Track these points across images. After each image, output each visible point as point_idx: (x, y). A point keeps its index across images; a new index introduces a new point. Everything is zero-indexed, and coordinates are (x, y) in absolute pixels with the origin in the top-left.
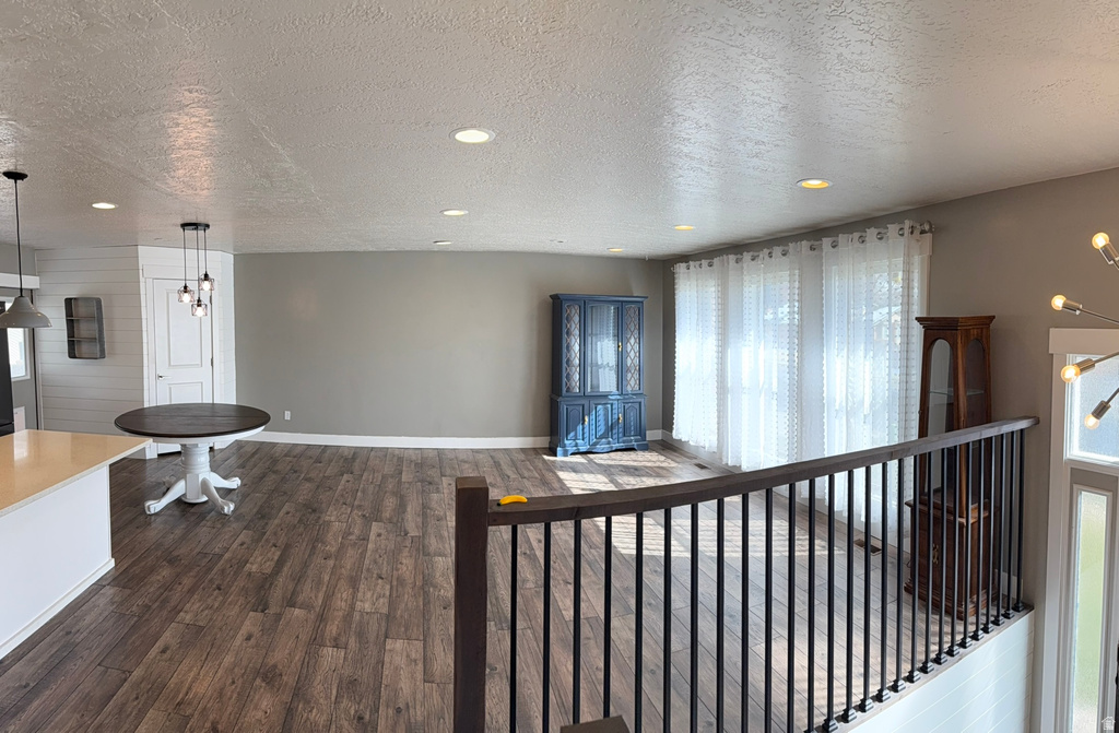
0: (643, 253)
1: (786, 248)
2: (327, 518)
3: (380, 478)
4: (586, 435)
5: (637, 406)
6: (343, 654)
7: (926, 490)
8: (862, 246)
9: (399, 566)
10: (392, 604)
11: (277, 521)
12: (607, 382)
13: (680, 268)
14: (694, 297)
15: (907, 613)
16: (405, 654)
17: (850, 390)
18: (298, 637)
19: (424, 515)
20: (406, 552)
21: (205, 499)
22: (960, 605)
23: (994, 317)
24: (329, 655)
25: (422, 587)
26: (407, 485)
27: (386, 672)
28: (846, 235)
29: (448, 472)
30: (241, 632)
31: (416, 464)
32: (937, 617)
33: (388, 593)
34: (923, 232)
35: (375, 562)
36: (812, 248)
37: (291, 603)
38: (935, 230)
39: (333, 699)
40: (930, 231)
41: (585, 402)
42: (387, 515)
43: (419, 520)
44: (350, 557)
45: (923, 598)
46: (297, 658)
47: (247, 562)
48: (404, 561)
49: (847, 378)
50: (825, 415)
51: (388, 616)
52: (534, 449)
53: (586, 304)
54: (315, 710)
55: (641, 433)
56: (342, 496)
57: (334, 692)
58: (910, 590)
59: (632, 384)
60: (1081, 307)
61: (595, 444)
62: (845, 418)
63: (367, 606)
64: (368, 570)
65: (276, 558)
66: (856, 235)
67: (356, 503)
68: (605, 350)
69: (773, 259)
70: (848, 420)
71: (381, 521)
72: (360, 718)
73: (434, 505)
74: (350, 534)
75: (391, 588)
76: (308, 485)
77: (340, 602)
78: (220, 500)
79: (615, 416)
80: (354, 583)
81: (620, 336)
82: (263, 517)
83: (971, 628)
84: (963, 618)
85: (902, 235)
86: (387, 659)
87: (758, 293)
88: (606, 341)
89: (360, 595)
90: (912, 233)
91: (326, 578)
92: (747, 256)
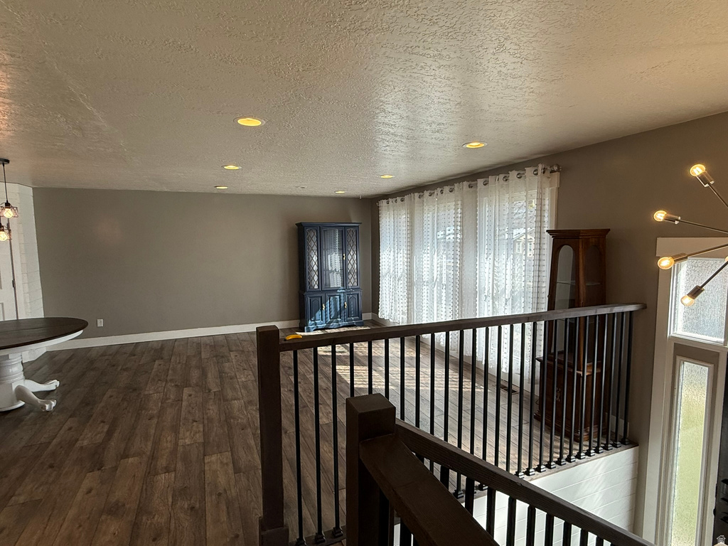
0: (358, 194)
1: (452, 187)
2: (146, 393)
3: (185, 359)
4: (324, 317)
5: (356, 297)
6: (173, 475)
7: (552, 351)
8: (505, 183)
9: (208, 411)
10: (205, 434)
11: (102, 404)
12: (335, 281)
13: (383, 203)
14: (392, 223)
15: (536, 432)
16: (219, 461)
17: (495, 282)
18: (134, 476)
19: (221, 377)
20: (211, 402)
21: (22, 403)
22: (576, 431)
23: (609, 230)
24: (163, 479)
25: (226, 421)
26: (206, 361)
27: (207, 476)
28: (493, 177)
29: (234, 348)
30: (81, 490)
31: (211, 346)
32: (559, 438)
33: (202, 430)
34: (552, 172)
35: (189, 412)
36: (470, 186)
37: (125, 455)
38: (562, 171)
39: (170, 503)
40: (558, 170)
41: (323, 295)
42: (194, 381)
43: (218, 381)
44: (170, 414)
45: (549, 425)
46: (136, 489)
47: (77, 440)
48: (211, 408)
49: (493, 274)
50: (477, 299)
51: (204, 443)
52: (290, 328)
53: (321, 229)
54: (156, 516)
55: (359, 315)
56: (157, 375)
57: (170, 500)
58: (539, 418)
59: (352, 282)
60: (679, 218)
61: (330, 322)
62: (491, 301)
63: (187, 441)
64: (185, 419)
65: (105, 430)
66: (501, 176)
67: (169, 378)
68: (334, 260)
69: (443, 194)
70: (493, 302)
71: (190, 386)
72: (192, 508)
73: (227, 370)
74: (167, 399)
75: (204, 426)
76: (125, 373)
77: (167, 442)
78: (39, 400)
79: (342, 305)
80: (175, 429)
81: (343, 250)
82: (87, 404)
83: (585, 449)
84: (579, 440)
85: (537, 174)
86: (207, 468)
87: (433, 217)
88: (334, 254)
89: (181, 435)
90: (544, 172)
91: (152, 431)
92: (426, 193)
